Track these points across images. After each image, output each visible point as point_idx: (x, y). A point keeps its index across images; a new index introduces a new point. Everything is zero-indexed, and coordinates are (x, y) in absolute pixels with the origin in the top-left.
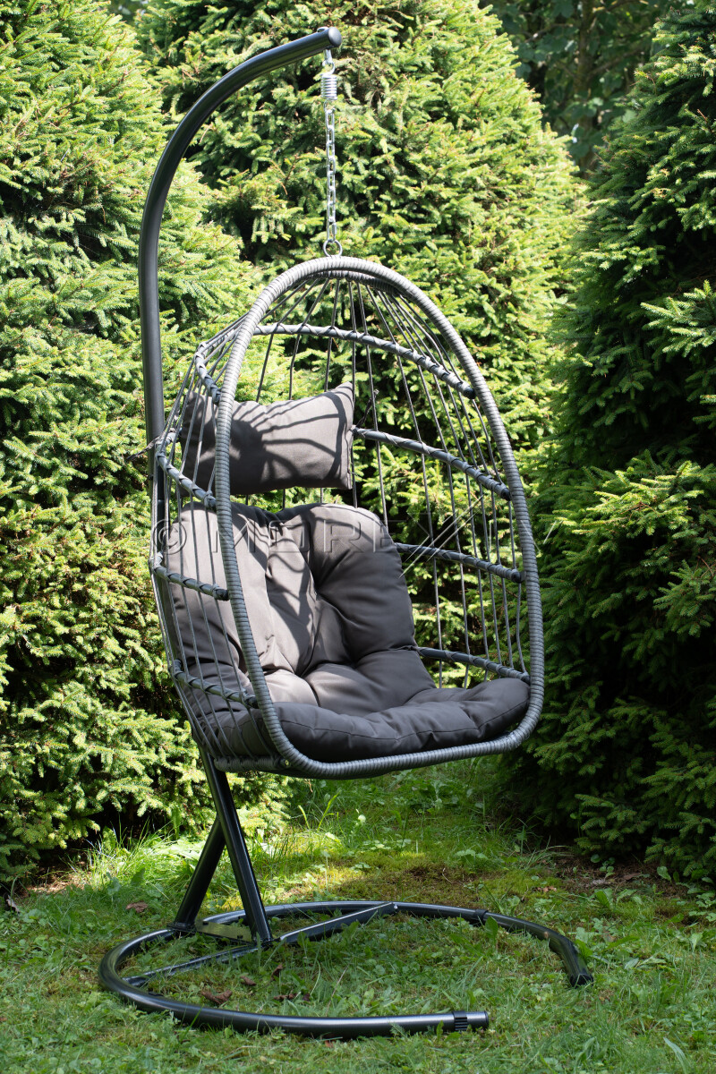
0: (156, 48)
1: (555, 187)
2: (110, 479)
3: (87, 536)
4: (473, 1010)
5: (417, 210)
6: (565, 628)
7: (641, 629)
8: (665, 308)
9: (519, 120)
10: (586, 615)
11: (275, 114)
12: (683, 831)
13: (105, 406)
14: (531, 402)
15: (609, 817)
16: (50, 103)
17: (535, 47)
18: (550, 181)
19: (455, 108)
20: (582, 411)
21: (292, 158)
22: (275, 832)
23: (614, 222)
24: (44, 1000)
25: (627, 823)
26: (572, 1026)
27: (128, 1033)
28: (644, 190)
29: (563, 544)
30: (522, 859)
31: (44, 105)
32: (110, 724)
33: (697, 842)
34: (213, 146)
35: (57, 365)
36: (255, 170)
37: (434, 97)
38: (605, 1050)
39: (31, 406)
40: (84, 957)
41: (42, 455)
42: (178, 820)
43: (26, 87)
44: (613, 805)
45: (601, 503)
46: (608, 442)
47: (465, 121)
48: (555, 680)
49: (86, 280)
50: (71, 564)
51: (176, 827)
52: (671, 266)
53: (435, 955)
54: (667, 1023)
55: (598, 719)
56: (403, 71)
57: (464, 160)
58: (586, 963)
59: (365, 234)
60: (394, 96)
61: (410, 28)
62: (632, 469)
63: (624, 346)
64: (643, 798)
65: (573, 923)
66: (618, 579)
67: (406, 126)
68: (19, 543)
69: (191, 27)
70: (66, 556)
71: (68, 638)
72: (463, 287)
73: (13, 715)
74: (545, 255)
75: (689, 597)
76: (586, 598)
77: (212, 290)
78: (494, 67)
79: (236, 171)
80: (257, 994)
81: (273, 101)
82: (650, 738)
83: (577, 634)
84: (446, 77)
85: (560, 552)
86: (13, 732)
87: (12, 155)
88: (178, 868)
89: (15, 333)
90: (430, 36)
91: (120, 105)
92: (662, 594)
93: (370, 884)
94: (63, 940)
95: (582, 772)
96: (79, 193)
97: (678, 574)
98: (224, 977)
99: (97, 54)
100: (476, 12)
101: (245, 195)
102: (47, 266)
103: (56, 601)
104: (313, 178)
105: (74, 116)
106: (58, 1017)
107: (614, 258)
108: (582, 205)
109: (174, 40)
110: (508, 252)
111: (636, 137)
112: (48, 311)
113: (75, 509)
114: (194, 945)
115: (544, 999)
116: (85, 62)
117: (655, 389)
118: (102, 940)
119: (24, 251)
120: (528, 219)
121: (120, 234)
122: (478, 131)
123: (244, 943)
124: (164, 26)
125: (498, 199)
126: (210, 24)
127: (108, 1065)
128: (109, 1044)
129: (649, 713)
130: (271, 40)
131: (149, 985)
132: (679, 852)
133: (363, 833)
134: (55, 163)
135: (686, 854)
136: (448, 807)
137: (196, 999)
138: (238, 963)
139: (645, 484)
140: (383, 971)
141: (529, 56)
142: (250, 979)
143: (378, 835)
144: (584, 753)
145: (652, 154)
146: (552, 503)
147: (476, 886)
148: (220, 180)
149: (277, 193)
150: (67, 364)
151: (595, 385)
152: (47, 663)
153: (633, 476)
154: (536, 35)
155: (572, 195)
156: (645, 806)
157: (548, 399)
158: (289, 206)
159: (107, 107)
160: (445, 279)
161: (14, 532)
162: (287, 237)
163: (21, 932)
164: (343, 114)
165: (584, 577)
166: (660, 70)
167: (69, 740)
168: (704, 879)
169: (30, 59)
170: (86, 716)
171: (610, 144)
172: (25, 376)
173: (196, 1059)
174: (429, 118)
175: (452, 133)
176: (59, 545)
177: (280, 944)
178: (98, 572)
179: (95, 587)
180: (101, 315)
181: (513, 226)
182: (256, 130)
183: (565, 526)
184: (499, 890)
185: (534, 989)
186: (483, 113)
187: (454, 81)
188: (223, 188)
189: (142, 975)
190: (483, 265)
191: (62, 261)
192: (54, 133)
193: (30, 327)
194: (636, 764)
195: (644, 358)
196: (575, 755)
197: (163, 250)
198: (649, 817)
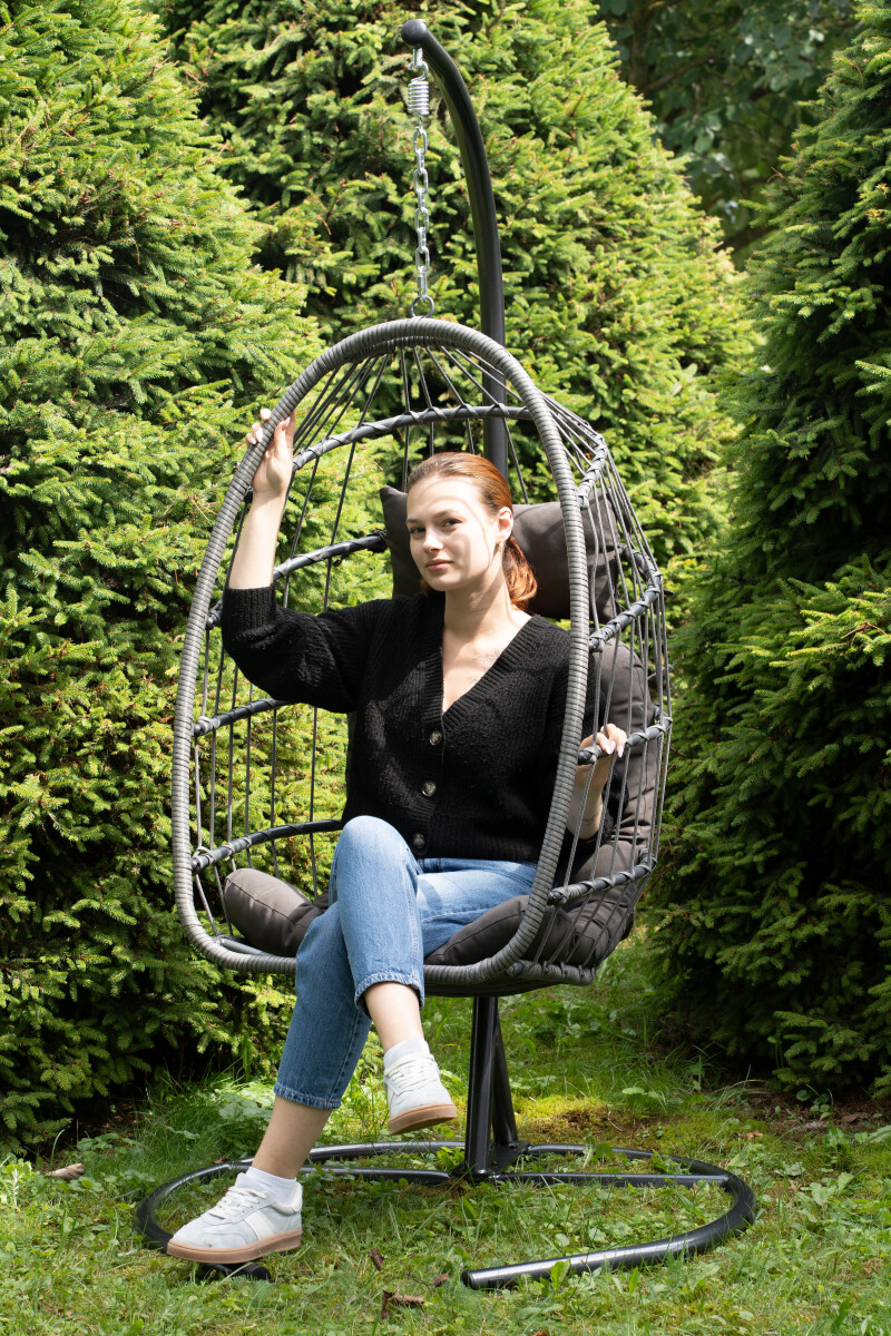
1: (675, 223)
2: (156, 605)
3: (130, 680)
6: (757, 792)
7: (862, 790)
8: (887, 367)
9: (626, 135)
10: (787, 774)
11: (310, 129)
13: (146, 508)
15: (822, 1040)
16: (63, 102)
18: (669, 215)
19: (546, 119)
20: (773, 507)
21: (336, 186)
23: (812, 256)
25: (846, 1047)
28: (854, 212)
29: (750, 682)
30: (707, 1098)
31: (55, 108)
35: (85, 453)
36: (286, 203)
37: (519, 105)
39: (53, 508)
41: (69, 573)
42: (247, 1060)
43: (29, 84)
44: (825, 1024)
45: (809, 625)
47: (557, 136)
48: (743, 861)
49: (114, 341)
50: (114, 717)
51: (246, 1065)
55: (802, 911)
56: (478, 71)
57: (560, 186)
59: (436, 286)
61: (484, 15)
62: (847, 580)
63: (827, 419)
64: (865, 1013)
66: (832, 725)
68: (44, 691)
69: (191, 16)
70: (105, 707)
71: (111, 817)
72: (565, 355)
73: (37, 920)
74: (668, 312)
76: (786, 753)
77: (272, 353)
78: (589, 65)
79: (261, 205)
81: (308, 112)
82: (875, 935)
83: (772, 799)
84: (532, 79)
85: (750, 693)
86: (36, 943)
87: (18, 174)
89: (30, 410)
90: (509, 24)
91: (148, 109)
95: (782, 982)
96: (105, 224)
99: (114, 41)
101: (276, 236)
102: (63, 323)
103: (92, 767)
104: (364, 213)
105: (93, 123)
107: (817, 302)
108: (708, 247)
110: (620, 308)
111: (839, 143)
112: (69, 381)
113: (113, 644)
116: (99, 52)
117: (872, 474)
119: (33, 302)
120: (644, 264)
121: (157, 279)
122: (575, 149)
125: (604, 239)
126: (220, 11)
129: (872, 901)
130: (303, 31)
134: (72, 185)
136: (586, 1035)
139: (870, 599)
144: (784, 956)
145: (862, 166)
146: (723, 630)
147: (654, 1133)
149: (317, 233)
150: (98, 451)
151: (791, 471)
152: (82, 849)
153: (850, 589)
155: (697, 234)
156: (866, 1025)
157: (678, 501)
158: (333, 250)
159: (133, 110)
160: (541, 345)
161: (37, 675)
162: (331, 291)
164: (400, 128)
165: (784, 724)
166: (869, 55)
167: (109, 952)
169: (33, 48)
170: (132, 921)
172: (46, 467)
174: (512, 133)
175: (543, 152)
176: (94, 693)
178: (147, 728)
179: (144, 748)
180: (136, 386)
181: (626, 273)
182: (285, 149)
183: (758, 657)
184: (686, 1138)
186: (580, 125)
187: (543, 83)
190: (589, 326)
191: (81, 315)
192: (69, 145)
193: (49, 403)
194: (855, 969)
195: (854, 434)
196: (772, 960)
197: (209, 300)
198: (872, 1038)
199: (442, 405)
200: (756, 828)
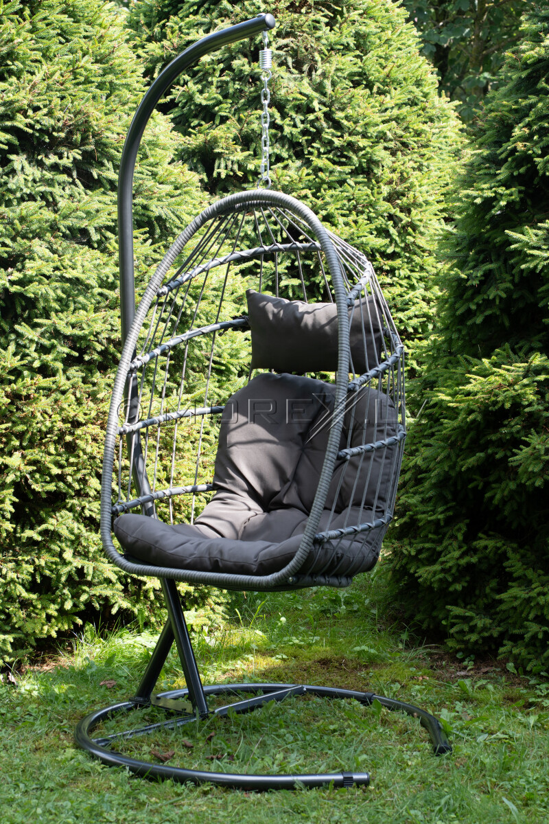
0: (144, 28)
1: (447, 140)
2: (96, 357)
3: (77, 399)
4: (358, 770)
5: (340, 155)
6: (441, 478)
7: (499, 481)
8: (524, 234)
9: (421, 88)
10: (457, 469)
11: (233, 80)
12: (527, 636)
13: (93, 301)
14: (424, 304)
15: (471, 624)
16: (56, 68)
17: (440, 33)
18: (443, 135)
19: (371, 78)
20: (458, 313)
21: (246, 114)
22: (217, 629)
23: (486, 168)
24: (32, 754)
25: (484, 629)
26: (433, 785)
27: (93, 782)
28: (510, 143)
29: (442, 414)
30: (404, 654)
31: (52, 69)
32: (92, 544)
33: (537, 645)
34: (186, 103)
35: (56, 268)
36: (217, 122)
37: (356, 69)
38: (457, 805)
39: (36, 299)
40: (65, 721)
41: (44, 337)
42: (142, 618)
43: (38, 55)
44: (474, 615)
45: (471, 383)
46: (479, 337)
47: (379, 88)
48: (433, 518)
49: (81, 204)
50: (64, 421)
51: (141, 623)
52: (529, 202)
53: (332, 727)
54: (507, 785)
55: (465, 548)
56: (332, 49)
57: (377, 118)
58: (447, 736)
59: (300, 173)
60: (324, 68)
61: (338, 16)
62: (495, 358)
63: (491, 262)
64: (498, 609)
65: (439, 705)
66: (482, 442)
67: (333, 91)
68: (25, 404)
69: (172, 12)
70: (60, 415)
71: (61, 478)
72: (374, 215)
73: (18, 535)
74: (437, 192)
75: (536, 457)
76: (458, 456)
77: (178, 213)
78: (403, 47)
79: (203, 123)
80: (194, 754)
81: (233, 70)
82: (504, 564)
83: (451, 482)
84: (365, 55)
85: (439, 420)
86: (17, 548)
87: (26, 107)
88: (141, 654)
89: (25, 243)
90: (353, 22)
91: (111, 70)
92: (515, 455)
93: (287, 671)
94: (49, 708)
95: (451, 589)
96: (77, 137)
97: (527, 439)
98: (170, 741)
99: (94, 31)
100: (390, 5)
101: (209, 141)
102: (51, 193)
103: (52, 449)
104: (261, 129)
105: (75, 78)
106: (40, 768)
107: (485, 195)
108: (466, 154)
109: (159, 22)
110: (409, 189)
111: (505, 103)
112: (51, 227)
113: (68, 379)
114: (149, 714)
115: (414, 763)
116: (85, 37)
117: (515, 296)
118: (80, 708)
119: (34, 181)
120: (425, 163)
121: (109, 170)
122: (388, 95)
123: (186, 714)
124: (151, 11)
125: (403, 148)
126: (186, 10)
127: (76, 807)
128: (78, 790)
129: (504, 545)
130: (232, 23)
131: (112, 745)
132: (524, 652)
133: (284, 631)
134: (59, 114)
135: (529, 653)
136: (350, 612)
137: (147, 757)
138: (181, 730)
139: (505, 369)
140: (291, 738)
141: (435, 39)
142: (189, 742)
143: (295, 632)
144: (453, 574)
145: (517, 116)
146: (435, 382)
147: (368, 674)
148: (190, 130)
149: (233, 140)
150: (65, 268)
151: (469, 293)
152: (44, 496)
153: (496, 363)
154: (441, 24)
155: (460, 146)
156: (499, 616)
157: (436, 302)
158: (242, 150)
159: (101, 72)
160: (361, 209)
161: (21, 395)
162: (240, 174)
163: (18, 701)
164: (286, 81)
165: (456, 440)
166: (524, 52)
167: (60, 555)
168: (542, 673)
169: (43, 34)
170: (73, 537)
171: (485, 108)
172: (32, 276)
173: (143, 804)
174: (352, 85)
175: (369, 97)
176: (55, 406)
177: (214, 716)
178: (84, 428)
179: (82, 439)
180: (92, 231)
181: (414, 169)
182: (219, 91)
183: (443, 400)
184: (385, 678)
185: (406, 757)
186: (393, 82)
187: (371, 57)
188: (193, 136)
189: (107, 737)
190: (390, 199)
191: (63, 189)
192: (59, 91)
193: (37, 239)
194: (493, 583)
195: (507, 273)
196: (447, 576)
197: (141, 182)
198: (502, 624)
199: (301, 242)
200: (441, 499)
